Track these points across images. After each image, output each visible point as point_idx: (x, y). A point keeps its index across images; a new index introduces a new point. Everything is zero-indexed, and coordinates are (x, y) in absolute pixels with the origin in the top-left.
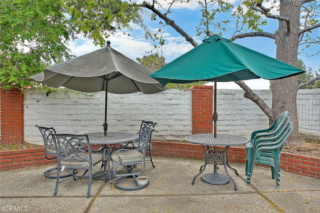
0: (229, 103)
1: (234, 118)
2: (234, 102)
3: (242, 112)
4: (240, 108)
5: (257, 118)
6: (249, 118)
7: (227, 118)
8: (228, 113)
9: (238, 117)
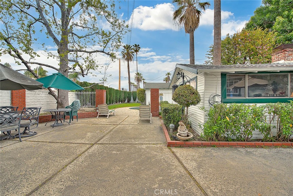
0: (33, 96)
1: (36, 104)
2: (35, 96)
3: (40, 100)
4: (38, 99)
5: (46, 103)
6: (43, 103)
7: (32, 104)
8: (32, 101)
9: (37, 103)
